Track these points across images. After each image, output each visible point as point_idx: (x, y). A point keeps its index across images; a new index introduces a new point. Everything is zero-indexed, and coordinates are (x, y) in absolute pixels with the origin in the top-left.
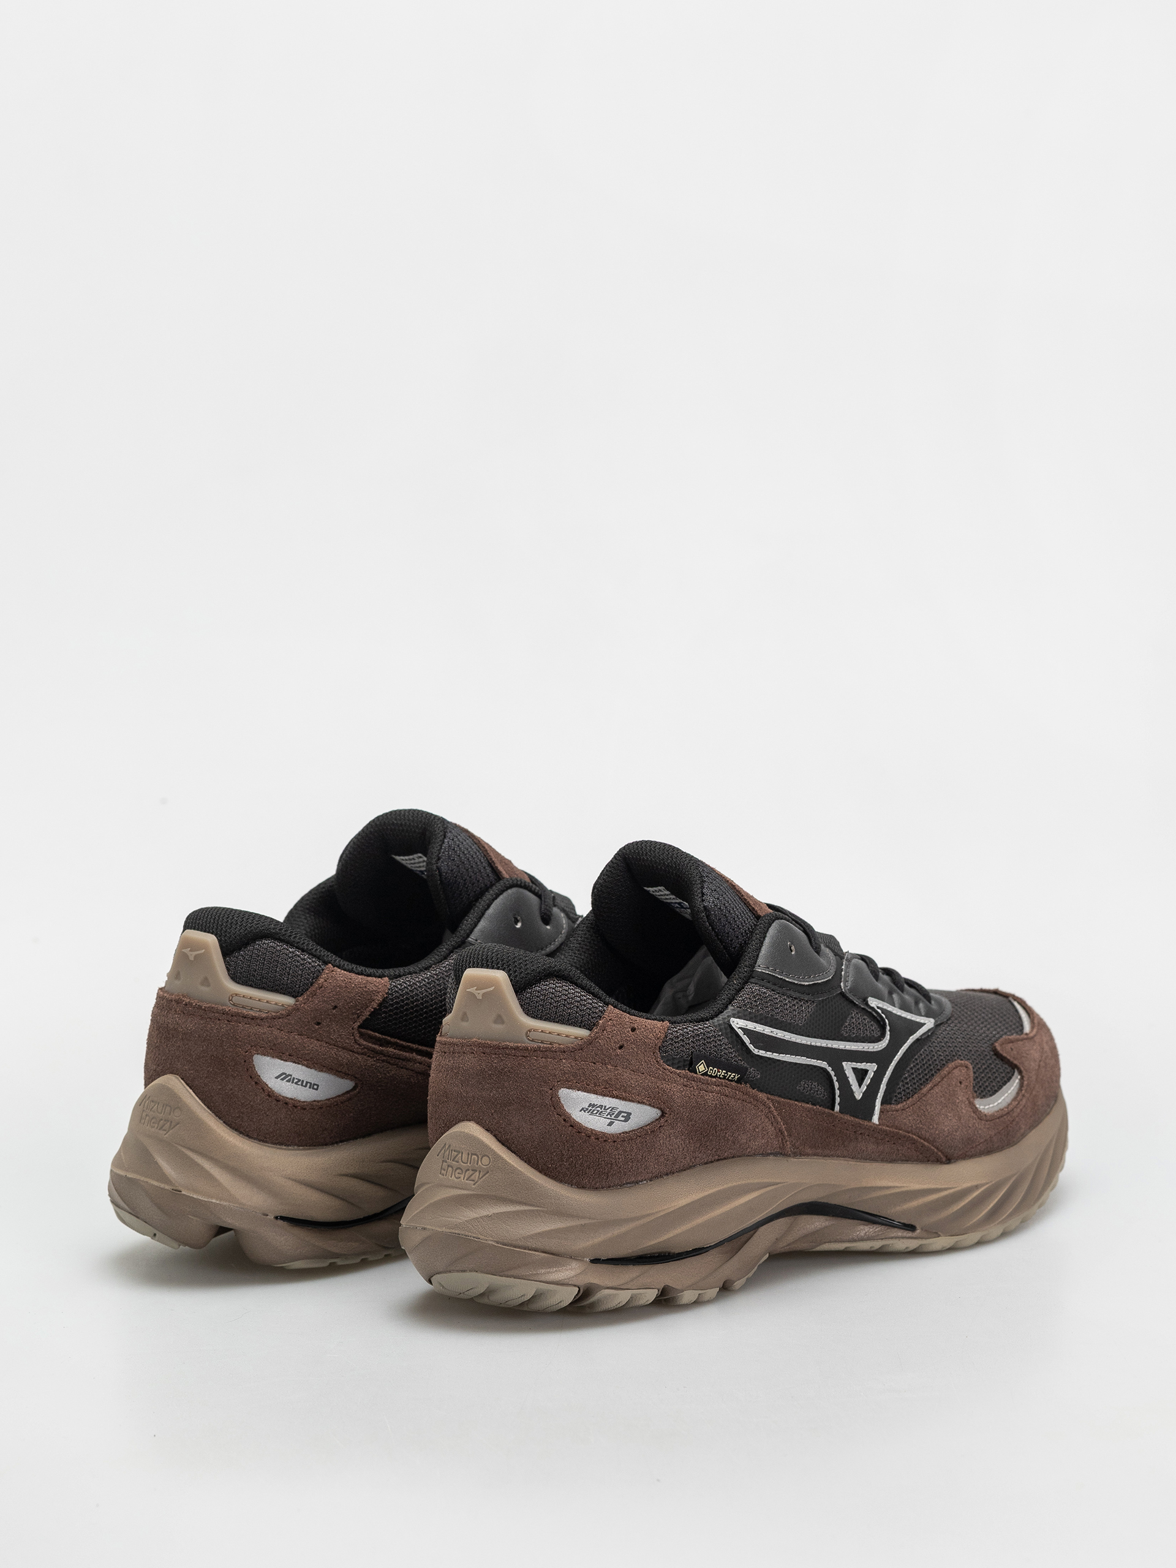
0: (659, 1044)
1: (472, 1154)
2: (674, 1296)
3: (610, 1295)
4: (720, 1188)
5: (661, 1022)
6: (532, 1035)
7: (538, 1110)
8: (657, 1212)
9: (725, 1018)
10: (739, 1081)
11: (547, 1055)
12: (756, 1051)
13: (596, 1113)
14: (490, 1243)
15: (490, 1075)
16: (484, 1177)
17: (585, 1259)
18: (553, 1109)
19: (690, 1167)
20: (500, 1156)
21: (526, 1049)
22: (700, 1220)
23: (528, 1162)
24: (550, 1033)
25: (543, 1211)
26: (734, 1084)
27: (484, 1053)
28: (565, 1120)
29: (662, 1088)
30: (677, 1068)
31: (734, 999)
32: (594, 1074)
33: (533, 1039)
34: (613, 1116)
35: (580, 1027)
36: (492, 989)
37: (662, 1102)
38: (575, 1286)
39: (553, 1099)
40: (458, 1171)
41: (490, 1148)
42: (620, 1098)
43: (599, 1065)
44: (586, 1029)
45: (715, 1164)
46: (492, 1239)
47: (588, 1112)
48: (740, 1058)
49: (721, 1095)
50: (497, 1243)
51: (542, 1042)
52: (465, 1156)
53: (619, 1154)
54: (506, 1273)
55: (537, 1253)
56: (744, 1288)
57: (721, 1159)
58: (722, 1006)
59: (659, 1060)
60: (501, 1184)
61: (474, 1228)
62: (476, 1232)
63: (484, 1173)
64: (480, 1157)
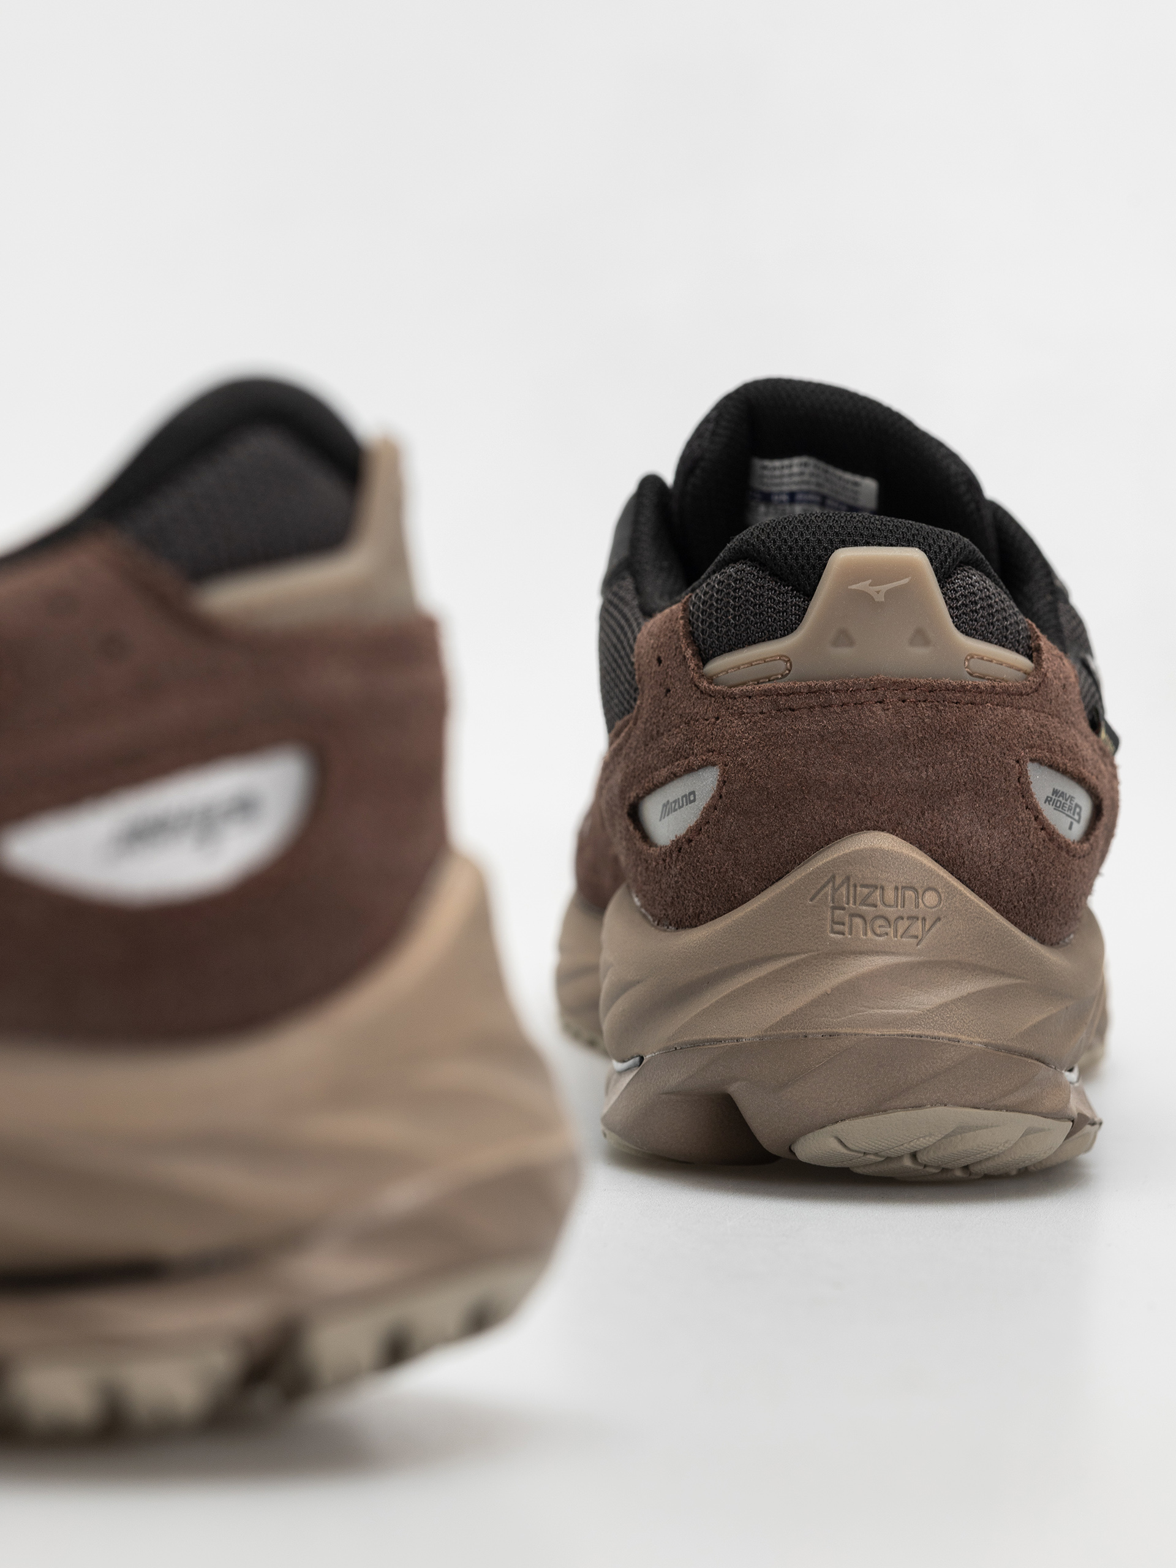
1: (905, 888)
13: (1060, 807)
14: (977, 1046)
16: (934, 929)
28: (1036, 819)
34: (1072, 813)
36: (905, 581)
40: (878, 922)
46: (977, 1040)
47: (1052, 805)
60: (964, 940)
61: (946, 1021)
62: (951, 1030)
63: (931, 923)
64: (920, 891)
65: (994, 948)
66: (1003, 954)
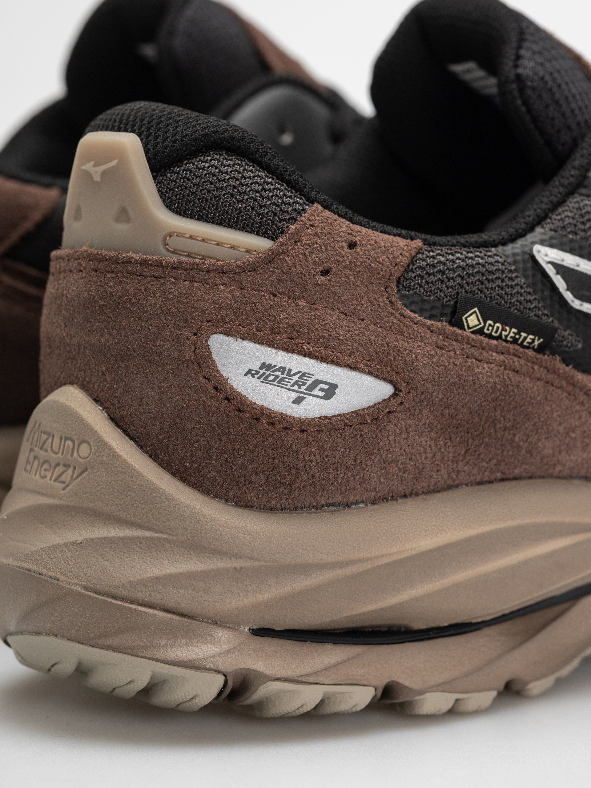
0: (398, 274)
1: (67, 439)
2: (408, 699)
3: (285, 692)
4: (501, 525)
5: (409, 241)
6: (174, 242)
7: (172, 369)
8: (377, 557)
9: (526, 246)
10: (541, 349)
11: (193, 277)
12: (576, 304)
13: (273, 381)
14: (74, 587)
15: (101, 307)
16: (80, 478)
17: (242, 628)
18: (196, 367)
19: (449, 488)
20: (106, 443)
21: (159, 265)
22: (460, 576)
23: (154, 456)
24: (203, 240)
25: (169, 541)
26: (530, 352)
27: (96, 271)
28: (216, 388)
29: (396, 347)
30: (430, 318)
31: (546, 217)
32: (272, 312)
33: (175, 250)
34: (303, 389)
35: (258, 234)
36: (114, 163)
37: (393, 370)
38: (218, 672)
39: (197, 351)
40: (46, 466)
41: (92, 430)
42: (316, 358)
43: (283, 300)
44: (268, 238)
45: (495, 486)
46: (76, 581)
47: (259, 378)
48: (546, 312)
49: (505, 369)
50: (86, 588)
51: (189, 256)
52: (56, 441)
53: (310, 453)
54: (100, 642)
55: (151, 611)
56: (546, 694)
57: (507, 479)
58: (523, 226)
59: (394, 299)
60: (103, 490)
61: (52, 561)
62: (53, 568)
63: (80, 471)
64: (77, 443)
65: (133, 502)
66: (144, 509)
